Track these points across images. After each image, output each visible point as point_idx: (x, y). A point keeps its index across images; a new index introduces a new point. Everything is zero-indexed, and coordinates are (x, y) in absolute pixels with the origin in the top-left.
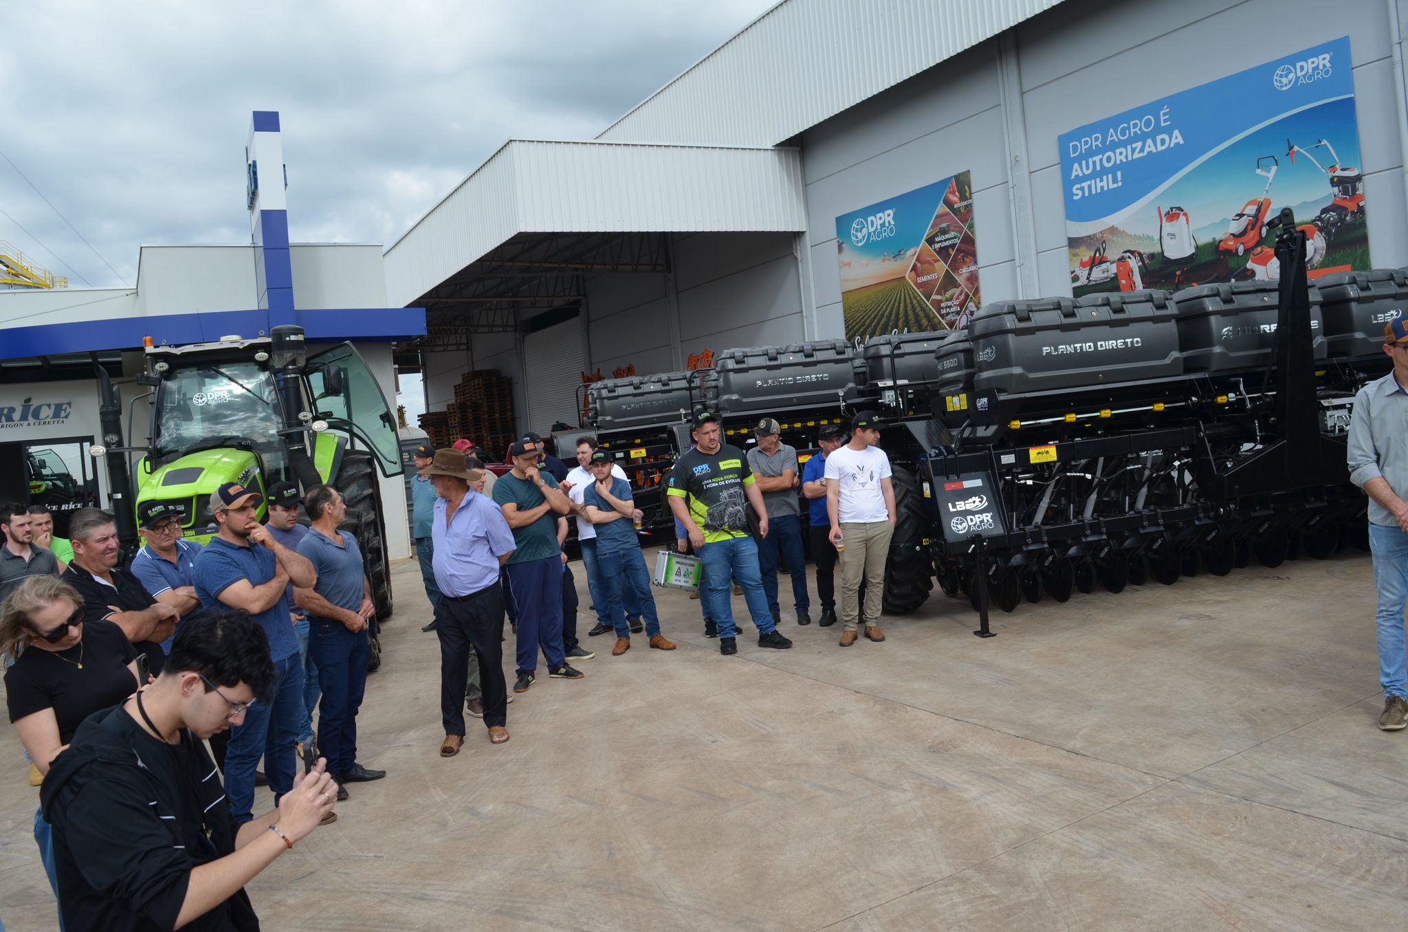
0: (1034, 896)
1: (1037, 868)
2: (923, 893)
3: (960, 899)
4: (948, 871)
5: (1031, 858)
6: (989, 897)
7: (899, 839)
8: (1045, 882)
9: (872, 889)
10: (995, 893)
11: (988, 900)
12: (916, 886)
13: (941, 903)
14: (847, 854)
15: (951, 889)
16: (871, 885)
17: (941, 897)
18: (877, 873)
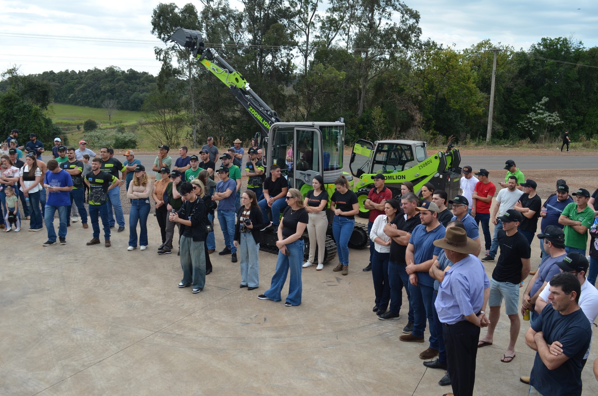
0: (60, 362)
1: (56, 372)
2: (99, 360)
3: (85, 359)
4: (90, 369)
5: (57, 376)
6: (75, 361)
7: (112, 382)
8: (54, 367)
9: (117, 360)
10: (73, 362)
11: (76, 360)
12: (101, 362)
13: (92, 357)
14: (132, 373)
15: (89, 362)
16: (118, 361)
17: (92, 359)
18: (117, 366)
